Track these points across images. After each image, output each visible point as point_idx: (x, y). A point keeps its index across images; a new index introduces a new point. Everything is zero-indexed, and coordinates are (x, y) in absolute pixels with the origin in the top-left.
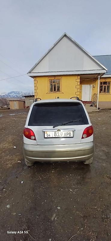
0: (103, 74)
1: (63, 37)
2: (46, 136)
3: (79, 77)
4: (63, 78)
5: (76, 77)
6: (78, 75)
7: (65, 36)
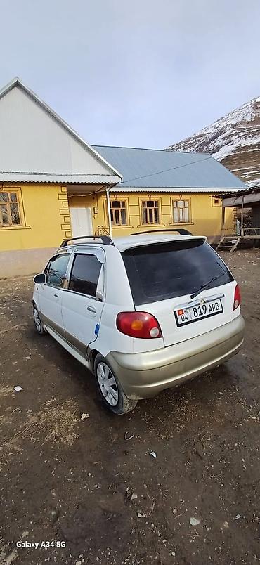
0: (114, 184)
1: (13, 87)
2: (180, 322)
3: (65, 189)
4: (24, 188)
5: (58, 190)
6: (62, 184)
7: (17, 85)
